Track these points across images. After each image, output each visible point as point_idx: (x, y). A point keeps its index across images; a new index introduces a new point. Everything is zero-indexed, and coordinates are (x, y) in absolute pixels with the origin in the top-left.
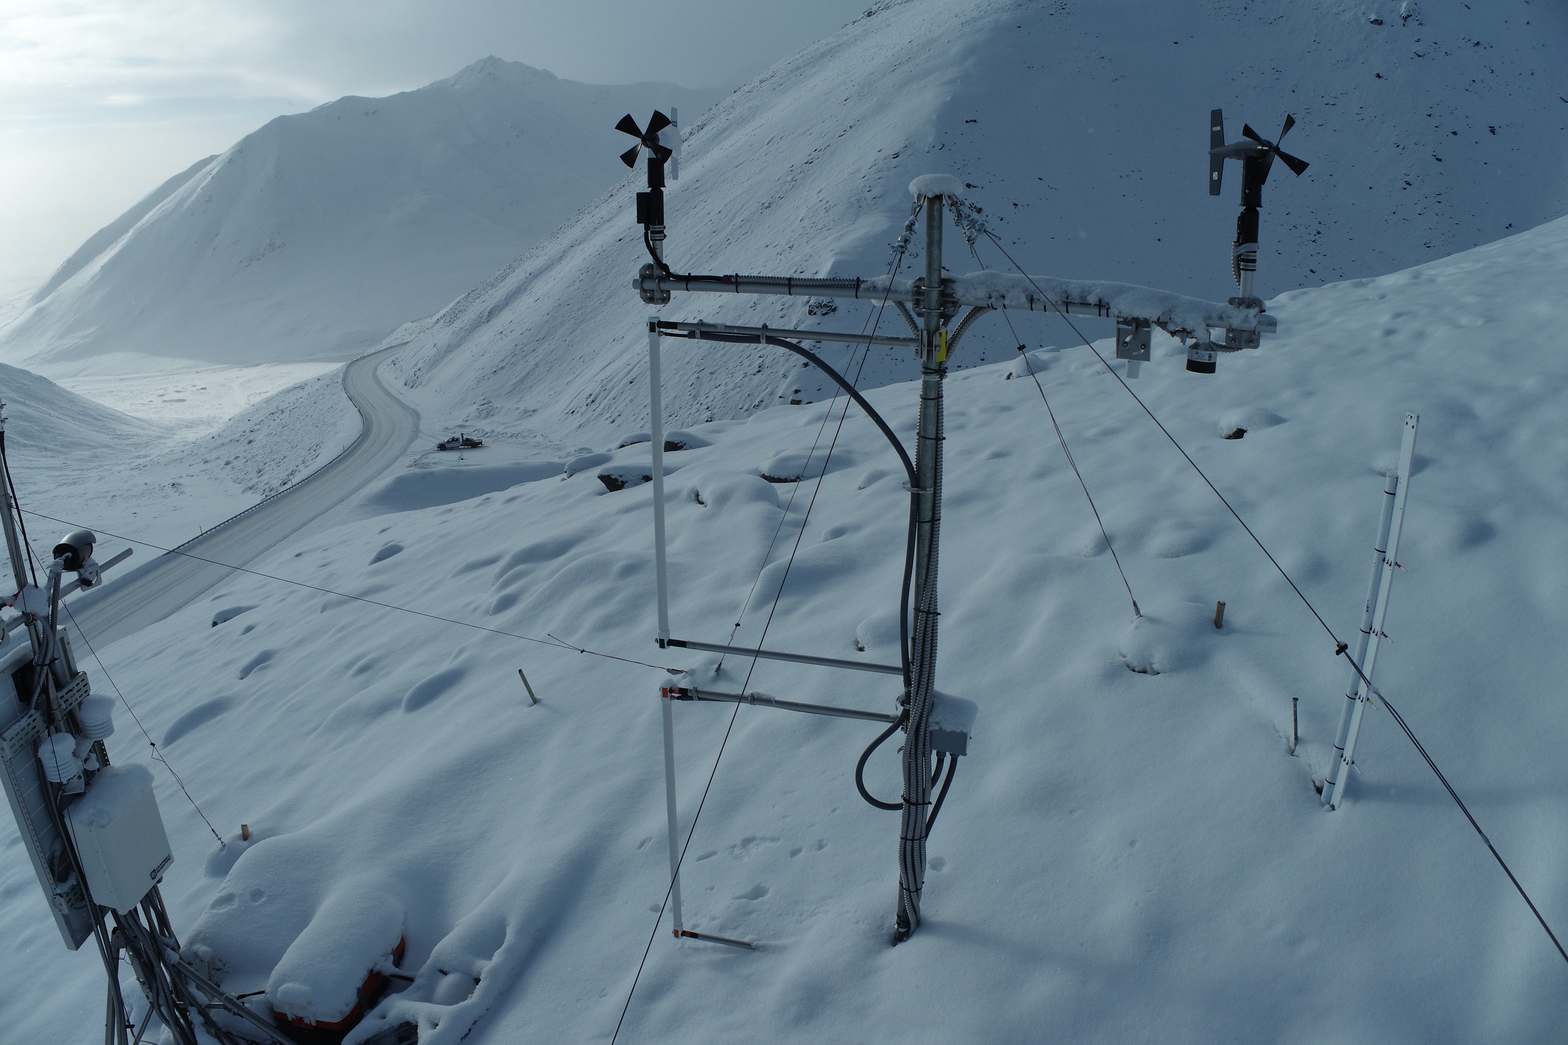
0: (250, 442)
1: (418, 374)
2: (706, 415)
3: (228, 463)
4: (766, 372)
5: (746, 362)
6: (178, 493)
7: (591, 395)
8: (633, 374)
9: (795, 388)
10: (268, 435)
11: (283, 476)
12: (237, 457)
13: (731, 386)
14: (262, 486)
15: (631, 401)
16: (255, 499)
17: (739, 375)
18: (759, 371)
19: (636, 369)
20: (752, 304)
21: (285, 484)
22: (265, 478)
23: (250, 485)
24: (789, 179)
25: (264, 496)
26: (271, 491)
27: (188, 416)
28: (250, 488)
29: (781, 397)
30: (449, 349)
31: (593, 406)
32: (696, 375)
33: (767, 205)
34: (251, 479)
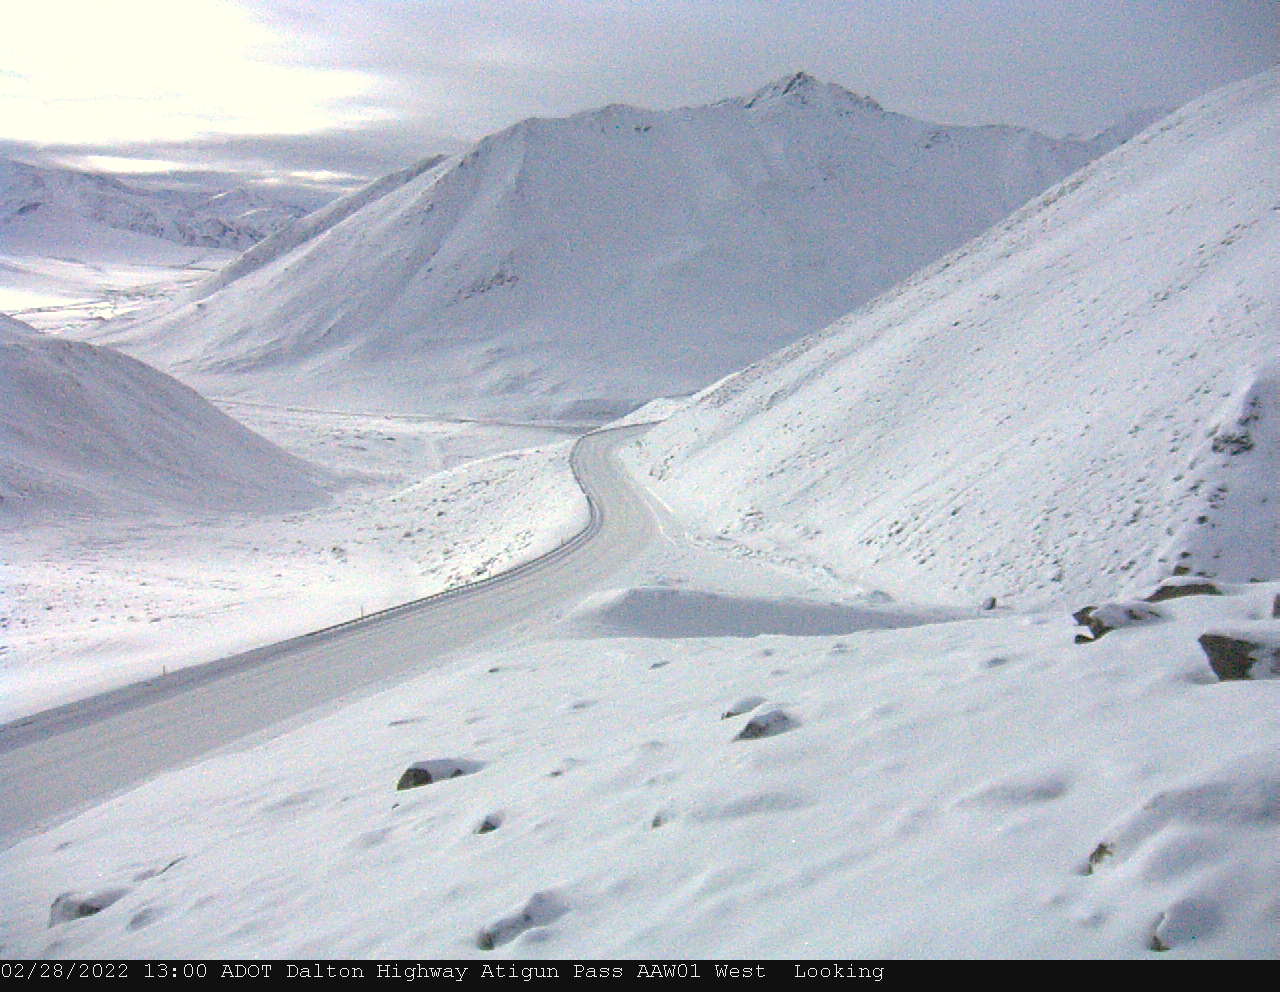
0: (440, 514)
1: (670, 462)
2: (1052, 572)
3: (408, 535)
4: (1143, 522)
5: (1116, 507)
6: (339, 561)
7: (896, 523)
8: (958, 502)
9: (1184, 549)
10: (466, 509)
11: (478, 563)
12: (420, 530)
13: (1091, 537)
14: (447, 571)
15: (951, 538)
16: (434, 586)
17: (1107, 522)
18: (1133, 522)
19: (962, 496)
20: (1131, 428)
21: (479, 574)
22: (453, 563)
23: (433, 567)
24: (1196, 263)
25: (448, 584)
26: (459, 579)
27: (366, 470)
28: (433, 571)
29: (1161, 560)
30: (714, 437)
31: (897, 538)
32: (1044, 515)
33: (1162, 296)
34: (434, 561)
